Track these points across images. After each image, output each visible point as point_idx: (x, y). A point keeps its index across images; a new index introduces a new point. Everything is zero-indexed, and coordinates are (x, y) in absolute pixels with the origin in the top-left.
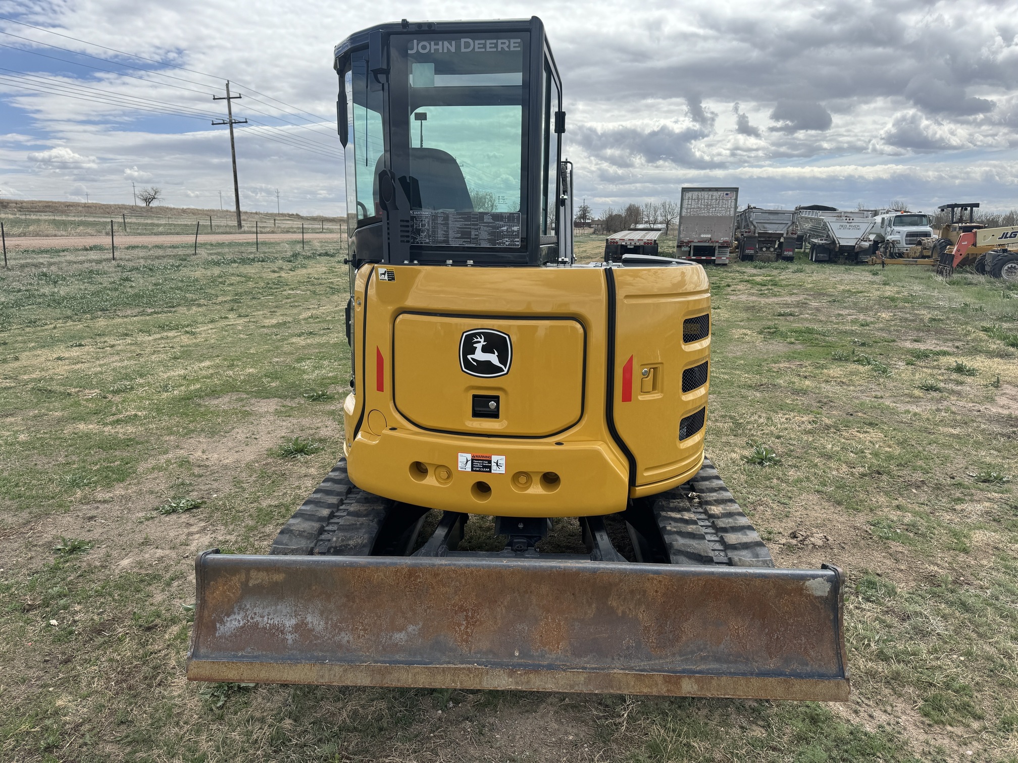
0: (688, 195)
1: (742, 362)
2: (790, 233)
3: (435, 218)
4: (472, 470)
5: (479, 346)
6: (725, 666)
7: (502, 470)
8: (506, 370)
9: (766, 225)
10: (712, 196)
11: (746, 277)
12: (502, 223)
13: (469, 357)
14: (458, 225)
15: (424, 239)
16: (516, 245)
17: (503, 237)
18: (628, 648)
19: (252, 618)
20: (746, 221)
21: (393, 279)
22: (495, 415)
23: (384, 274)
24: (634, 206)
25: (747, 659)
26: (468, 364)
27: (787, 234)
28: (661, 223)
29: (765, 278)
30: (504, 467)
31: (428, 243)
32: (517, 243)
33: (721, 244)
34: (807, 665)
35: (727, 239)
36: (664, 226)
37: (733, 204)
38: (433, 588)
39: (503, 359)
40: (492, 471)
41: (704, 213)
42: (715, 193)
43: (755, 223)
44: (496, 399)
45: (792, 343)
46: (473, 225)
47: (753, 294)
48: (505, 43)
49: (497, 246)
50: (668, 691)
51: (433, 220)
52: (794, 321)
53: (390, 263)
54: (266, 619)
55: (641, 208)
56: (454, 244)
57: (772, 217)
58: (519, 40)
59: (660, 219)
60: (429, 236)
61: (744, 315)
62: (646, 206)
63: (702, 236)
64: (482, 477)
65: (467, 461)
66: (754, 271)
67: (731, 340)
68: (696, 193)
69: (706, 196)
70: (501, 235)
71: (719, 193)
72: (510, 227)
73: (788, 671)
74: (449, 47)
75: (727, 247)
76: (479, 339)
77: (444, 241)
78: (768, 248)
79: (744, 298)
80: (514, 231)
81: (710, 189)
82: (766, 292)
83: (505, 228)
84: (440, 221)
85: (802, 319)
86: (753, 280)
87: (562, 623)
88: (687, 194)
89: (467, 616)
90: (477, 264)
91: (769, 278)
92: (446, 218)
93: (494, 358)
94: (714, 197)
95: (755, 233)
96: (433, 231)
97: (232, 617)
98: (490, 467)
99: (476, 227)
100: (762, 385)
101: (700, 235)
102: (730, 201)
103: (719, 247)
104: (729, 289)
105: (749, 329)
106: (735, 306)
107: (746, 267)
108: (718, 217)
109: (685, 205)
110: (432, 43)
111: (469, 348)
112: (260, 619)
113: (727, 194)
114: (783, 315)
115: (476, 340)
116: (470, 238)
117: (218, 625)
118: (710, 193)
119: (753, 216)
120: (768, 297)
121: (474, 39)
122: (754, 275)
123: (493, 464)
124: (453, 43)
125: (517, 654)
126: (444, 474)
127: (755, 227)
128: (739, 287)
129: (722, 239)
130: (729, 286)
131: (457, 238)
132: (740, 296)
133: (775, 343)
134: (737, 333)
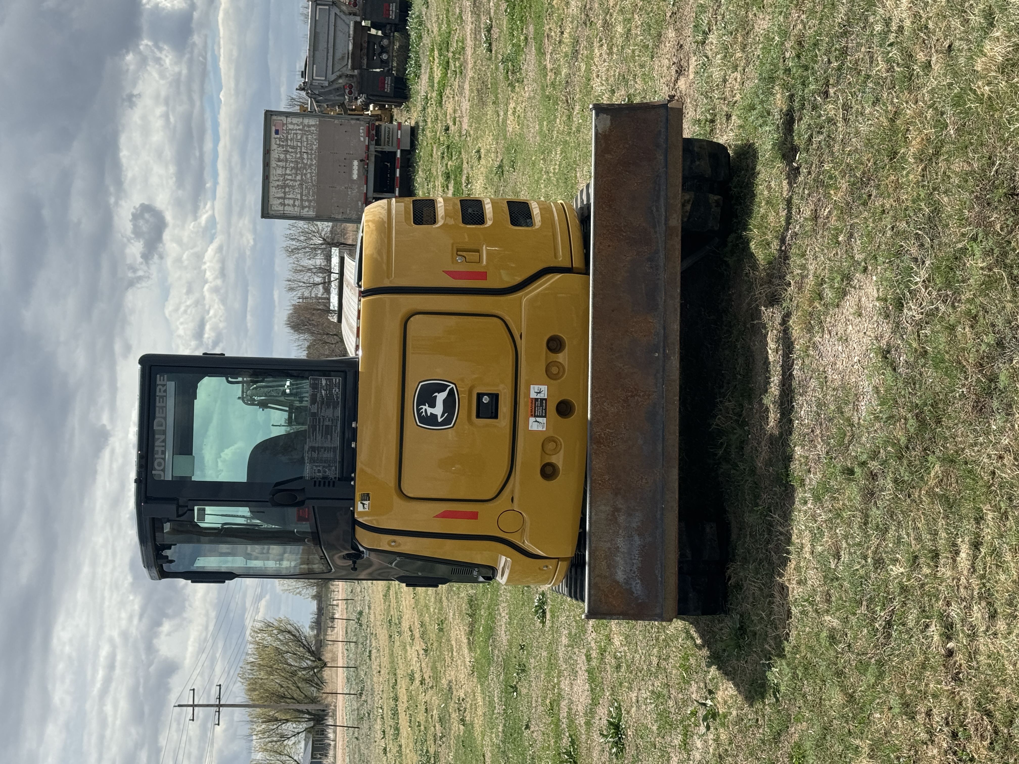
0: (275, 205)
1: (545, 123)
2: (356, 10)
3: (312, 460)
4: (545, 417)
5: (430, 411)
6: (662, 193)
7: (544, 388)
8: (452, 385)
9: (338, 55)
10: (279, 160)
11: (434, 95)
12: (319, 395)
13: (440, 420)
14: (319, 437)
15: (333, 473)
16: (339, 382)
17: (331, 393)
18: (651, 267)
19: (634, 573)
20: (330, 92)
21: (368, 494)
22: (495, 397)
23: (363, 504)
24: (290, 317)
25: (657, 176)
26: (447, 421)
27: (355, 14)
28: (328, 258)
29: (437, 61)
30: (540, 386)
31: (336, 467)
32: (337, 381)
33: (371, 139)
34: (660, 131)
35: (362, 130)
36: (335, 251)
37: (295, 120)
38: (610, 424)
39: (441, 388)
40: (546, 397)
41: (311, 174)
42: (274, 155)
43: (332, 77)
44: (480, 396)
45: (526, 39)
46: (319, 423)
47: (461, 87)
48: (160, 389)
49: (339, 400)
50: (677, 236)
51: (314, 462)
52: (500, 26)
53: (353, 499)
54: (634, 561)
55: (296, 301)
56: (337, 442)
57: (322, 45)
58: (158, 376)
59: (319, 261)
60: (329, 466)
61: (490, 110)
62: (291, 289)
63: (355, 177)
64: (552, 408)
65: (536, 421)
66: (425, 78)
67: (521, 136)
68: (273, 191)
69: (279, 171)
70: (330, 396)
71: (274, 146)
72: (322, 387)
73: (665, 146)
74: (160, 440)
75: (378, 128)
76: (423, 410)
77: (335, 452)
78: (383, 50)
79: (466, 105)
80: (326, 384)
81: (266, 165)
82: (458, 64)
83: (323, 392)
84: (315, 455)
85: (495, 13)
86: (439, 83)
87: (635, 320)
88: (275, 208)
89: (632, 396)
90: (355, 419)
91: (436, 53)
92: (313, 449)
93: (441, 397)
94: (282, 156)
95: (352, 76)
96: (325, 462)
97: (634, 590)
98: (542, 400)
99: (322, 420)
100: (567, 101)
101: (353, 181)
102: (291, 127)
103: (378, 143)
104: (452, 128)
105: (507, 104)
106: (477, 119)
107: (418, 92)
108: (319, 149)
109: (296, 211)
110: (156, 456)
111: (431, 420)
112: (635, 566)
113: (277, 132)
114: (490, 44)
115: (424, 414)
116: (332, 426)
117: (640, 601)
118: (273, 164)
119: (320, 79)
120: (466, 61)
121: (154, 418)
122: (431, 78)
123: (539, 396)
124: (157, 436)
125: (657, 355)
126: (551, 445)
127: (340, 77)
128: (450, 111)
129: (363, 139)
130: (447, 129)
131: (331, 439)
132: (464, 110)
133: (526, 66)
134: (512, 126)
